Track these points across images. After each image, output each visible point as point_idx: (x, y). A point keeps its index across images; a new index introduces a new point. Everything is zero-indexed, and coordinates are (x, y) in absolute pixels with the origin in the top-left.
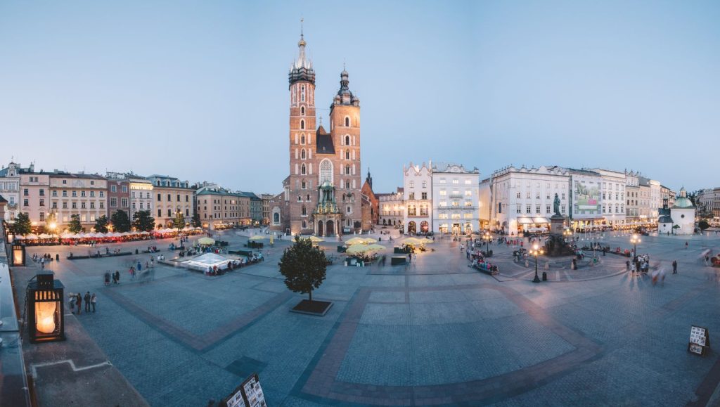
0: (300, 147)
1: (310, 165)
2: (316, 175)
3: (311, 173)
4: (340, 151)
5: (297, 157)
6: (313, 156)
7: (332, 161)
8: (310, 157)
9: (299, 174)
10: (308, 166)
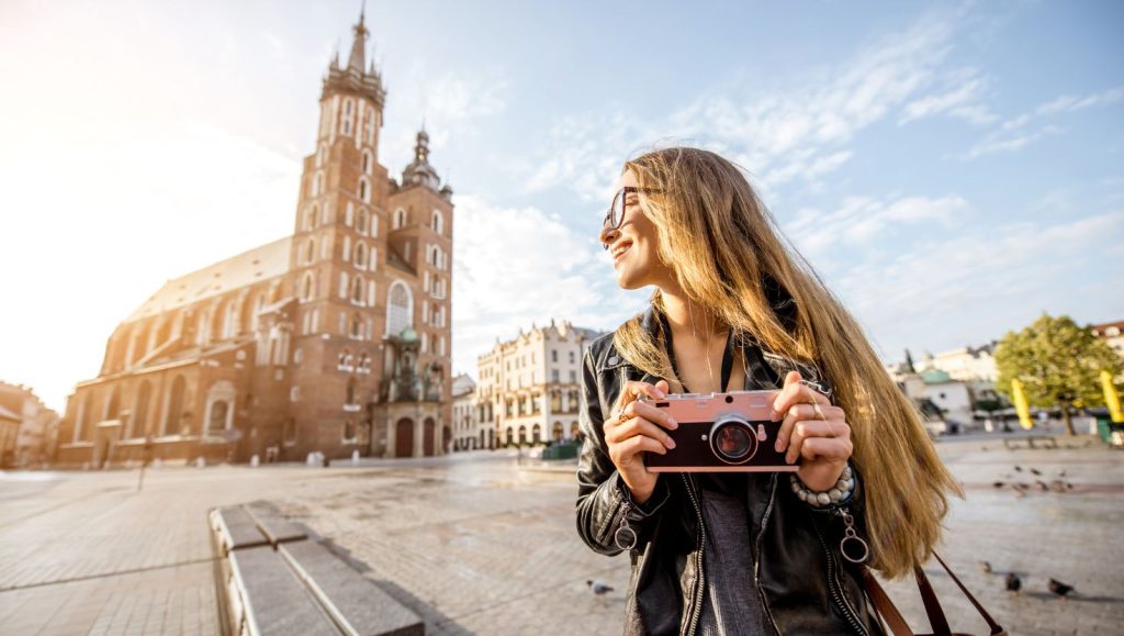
0: (355, 238)
1: (373, 285)
2: (379, 311)
3: (372, 303)
4: (423, 274)
5: (346, 257)
6: (379, 267)
7: (412, 289)
8: (373, 267)
9: (348, 299)
10: (368, 286)
